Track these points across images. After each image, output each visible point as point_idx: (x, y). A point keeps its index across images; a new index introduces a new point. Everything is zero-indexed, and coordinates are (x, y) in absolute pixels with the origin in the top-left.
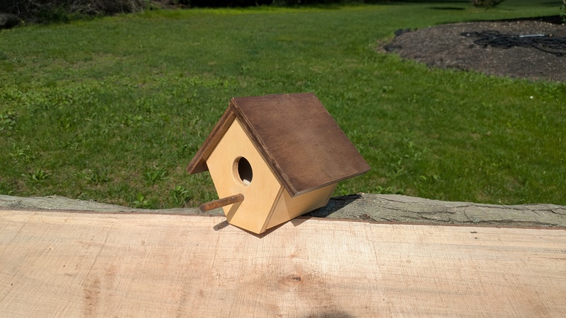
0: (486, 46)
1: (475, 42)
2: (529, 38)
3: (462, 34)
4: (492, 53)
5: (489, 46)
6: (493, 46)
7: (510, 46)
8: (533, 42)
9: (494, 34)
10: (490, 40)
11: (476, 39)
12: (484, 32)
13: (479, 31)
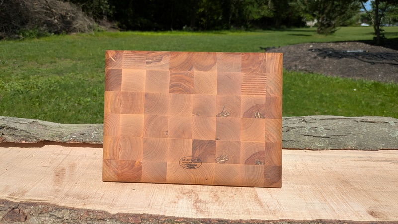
0: (325, 57)
1: (318, 55)
2: (353, 53)
3: (310, 50)
4: (329, 62)
5: (327, 57)
6: (330, 57)
7: (341, 58)
8: (356, 55)
9: (331, 50)
10: (328, 54)
11: (318, 53)
12: (324, 49)
13: (321, 48)
